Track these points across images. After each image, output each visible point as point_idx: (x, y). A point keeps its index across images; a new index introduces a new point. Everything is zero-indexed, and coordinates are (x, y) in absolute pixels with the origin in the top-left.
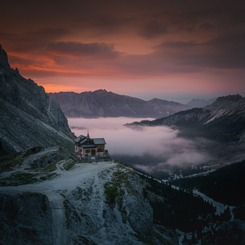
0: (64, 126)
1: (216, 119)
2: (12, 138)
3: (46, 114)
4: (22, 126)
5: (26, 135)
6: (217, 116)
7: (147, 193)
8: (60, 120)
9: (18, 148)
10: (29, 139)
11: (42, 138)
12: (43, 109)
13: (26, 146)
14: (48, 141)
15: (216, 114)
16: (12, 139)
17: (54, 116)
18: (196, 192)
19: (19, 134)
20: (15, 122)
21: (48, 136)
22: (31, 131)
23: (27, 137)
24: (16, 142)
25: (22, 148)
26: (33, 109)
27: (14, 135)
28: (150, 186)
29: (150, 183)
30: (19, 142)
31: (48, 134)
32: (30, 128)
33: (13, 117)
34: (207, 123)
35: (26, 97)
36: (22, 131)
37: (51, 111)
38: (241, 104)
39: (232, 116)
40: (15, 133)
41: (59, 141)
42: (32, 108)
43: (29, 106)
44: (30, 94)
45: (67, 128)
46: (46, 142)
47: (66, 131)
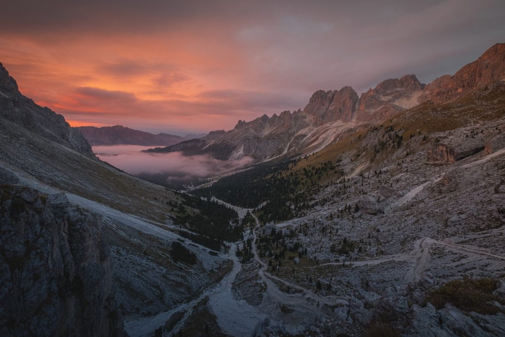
0: (87, 151)
1: (210, 146)
2: (12, 162)
3: (68, 140)
4: (31, 147)
5: (36, 158)
6: (210, 144)
7: (184, 208)
8: (84, 146)
9: (22, 174)
10: (42, 162)
11: (61, 162)
12: (63, 136)
13: (35, 171)
14: (70, 165)
15: (209, 142)
16: (11, 164)
17: (76, 143)
18: (214, 199)
19: (24, 157)
20: (19, 143)
21: (70, 159)
22: (44, 154)
23: (37, 161)
24: (19, 167)
25: (29, 174)
26: (52, 135)
27: (16, 159)
28: (185, 201)
29: (184, 198)
30: (24, 166)
31: (70, 157)
32: (43, 150)
33: (16, 136)
34: (204, 148)
35: (42, 123)
36: (30, 153)
37: (72, 137)
38: (225, 136)
39: (220, 144)
40: (17, 156)
41: (85, 164)
42: (50, 134)
43: (46, 132)
44: (46, 121)
45: (91, 153)
46: (68, 165)
47: (91, 156)
